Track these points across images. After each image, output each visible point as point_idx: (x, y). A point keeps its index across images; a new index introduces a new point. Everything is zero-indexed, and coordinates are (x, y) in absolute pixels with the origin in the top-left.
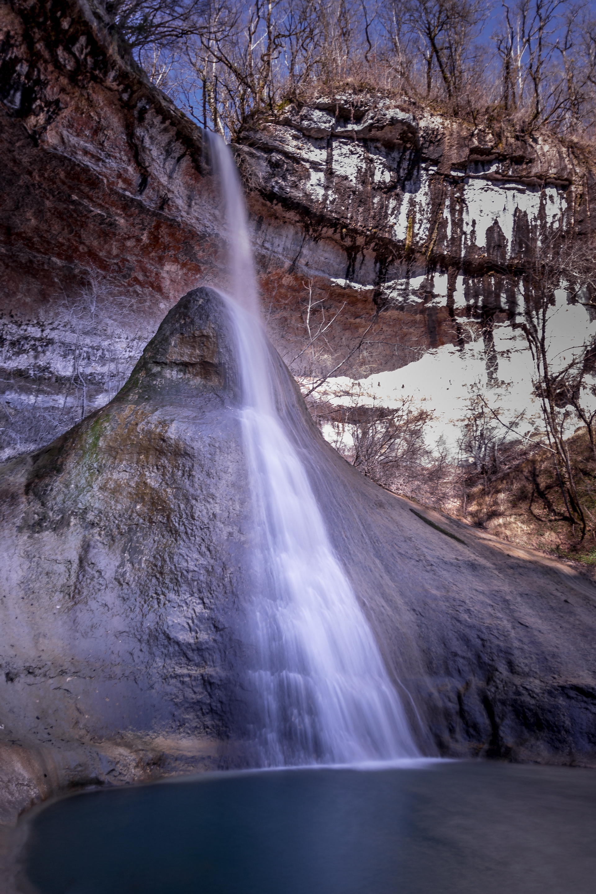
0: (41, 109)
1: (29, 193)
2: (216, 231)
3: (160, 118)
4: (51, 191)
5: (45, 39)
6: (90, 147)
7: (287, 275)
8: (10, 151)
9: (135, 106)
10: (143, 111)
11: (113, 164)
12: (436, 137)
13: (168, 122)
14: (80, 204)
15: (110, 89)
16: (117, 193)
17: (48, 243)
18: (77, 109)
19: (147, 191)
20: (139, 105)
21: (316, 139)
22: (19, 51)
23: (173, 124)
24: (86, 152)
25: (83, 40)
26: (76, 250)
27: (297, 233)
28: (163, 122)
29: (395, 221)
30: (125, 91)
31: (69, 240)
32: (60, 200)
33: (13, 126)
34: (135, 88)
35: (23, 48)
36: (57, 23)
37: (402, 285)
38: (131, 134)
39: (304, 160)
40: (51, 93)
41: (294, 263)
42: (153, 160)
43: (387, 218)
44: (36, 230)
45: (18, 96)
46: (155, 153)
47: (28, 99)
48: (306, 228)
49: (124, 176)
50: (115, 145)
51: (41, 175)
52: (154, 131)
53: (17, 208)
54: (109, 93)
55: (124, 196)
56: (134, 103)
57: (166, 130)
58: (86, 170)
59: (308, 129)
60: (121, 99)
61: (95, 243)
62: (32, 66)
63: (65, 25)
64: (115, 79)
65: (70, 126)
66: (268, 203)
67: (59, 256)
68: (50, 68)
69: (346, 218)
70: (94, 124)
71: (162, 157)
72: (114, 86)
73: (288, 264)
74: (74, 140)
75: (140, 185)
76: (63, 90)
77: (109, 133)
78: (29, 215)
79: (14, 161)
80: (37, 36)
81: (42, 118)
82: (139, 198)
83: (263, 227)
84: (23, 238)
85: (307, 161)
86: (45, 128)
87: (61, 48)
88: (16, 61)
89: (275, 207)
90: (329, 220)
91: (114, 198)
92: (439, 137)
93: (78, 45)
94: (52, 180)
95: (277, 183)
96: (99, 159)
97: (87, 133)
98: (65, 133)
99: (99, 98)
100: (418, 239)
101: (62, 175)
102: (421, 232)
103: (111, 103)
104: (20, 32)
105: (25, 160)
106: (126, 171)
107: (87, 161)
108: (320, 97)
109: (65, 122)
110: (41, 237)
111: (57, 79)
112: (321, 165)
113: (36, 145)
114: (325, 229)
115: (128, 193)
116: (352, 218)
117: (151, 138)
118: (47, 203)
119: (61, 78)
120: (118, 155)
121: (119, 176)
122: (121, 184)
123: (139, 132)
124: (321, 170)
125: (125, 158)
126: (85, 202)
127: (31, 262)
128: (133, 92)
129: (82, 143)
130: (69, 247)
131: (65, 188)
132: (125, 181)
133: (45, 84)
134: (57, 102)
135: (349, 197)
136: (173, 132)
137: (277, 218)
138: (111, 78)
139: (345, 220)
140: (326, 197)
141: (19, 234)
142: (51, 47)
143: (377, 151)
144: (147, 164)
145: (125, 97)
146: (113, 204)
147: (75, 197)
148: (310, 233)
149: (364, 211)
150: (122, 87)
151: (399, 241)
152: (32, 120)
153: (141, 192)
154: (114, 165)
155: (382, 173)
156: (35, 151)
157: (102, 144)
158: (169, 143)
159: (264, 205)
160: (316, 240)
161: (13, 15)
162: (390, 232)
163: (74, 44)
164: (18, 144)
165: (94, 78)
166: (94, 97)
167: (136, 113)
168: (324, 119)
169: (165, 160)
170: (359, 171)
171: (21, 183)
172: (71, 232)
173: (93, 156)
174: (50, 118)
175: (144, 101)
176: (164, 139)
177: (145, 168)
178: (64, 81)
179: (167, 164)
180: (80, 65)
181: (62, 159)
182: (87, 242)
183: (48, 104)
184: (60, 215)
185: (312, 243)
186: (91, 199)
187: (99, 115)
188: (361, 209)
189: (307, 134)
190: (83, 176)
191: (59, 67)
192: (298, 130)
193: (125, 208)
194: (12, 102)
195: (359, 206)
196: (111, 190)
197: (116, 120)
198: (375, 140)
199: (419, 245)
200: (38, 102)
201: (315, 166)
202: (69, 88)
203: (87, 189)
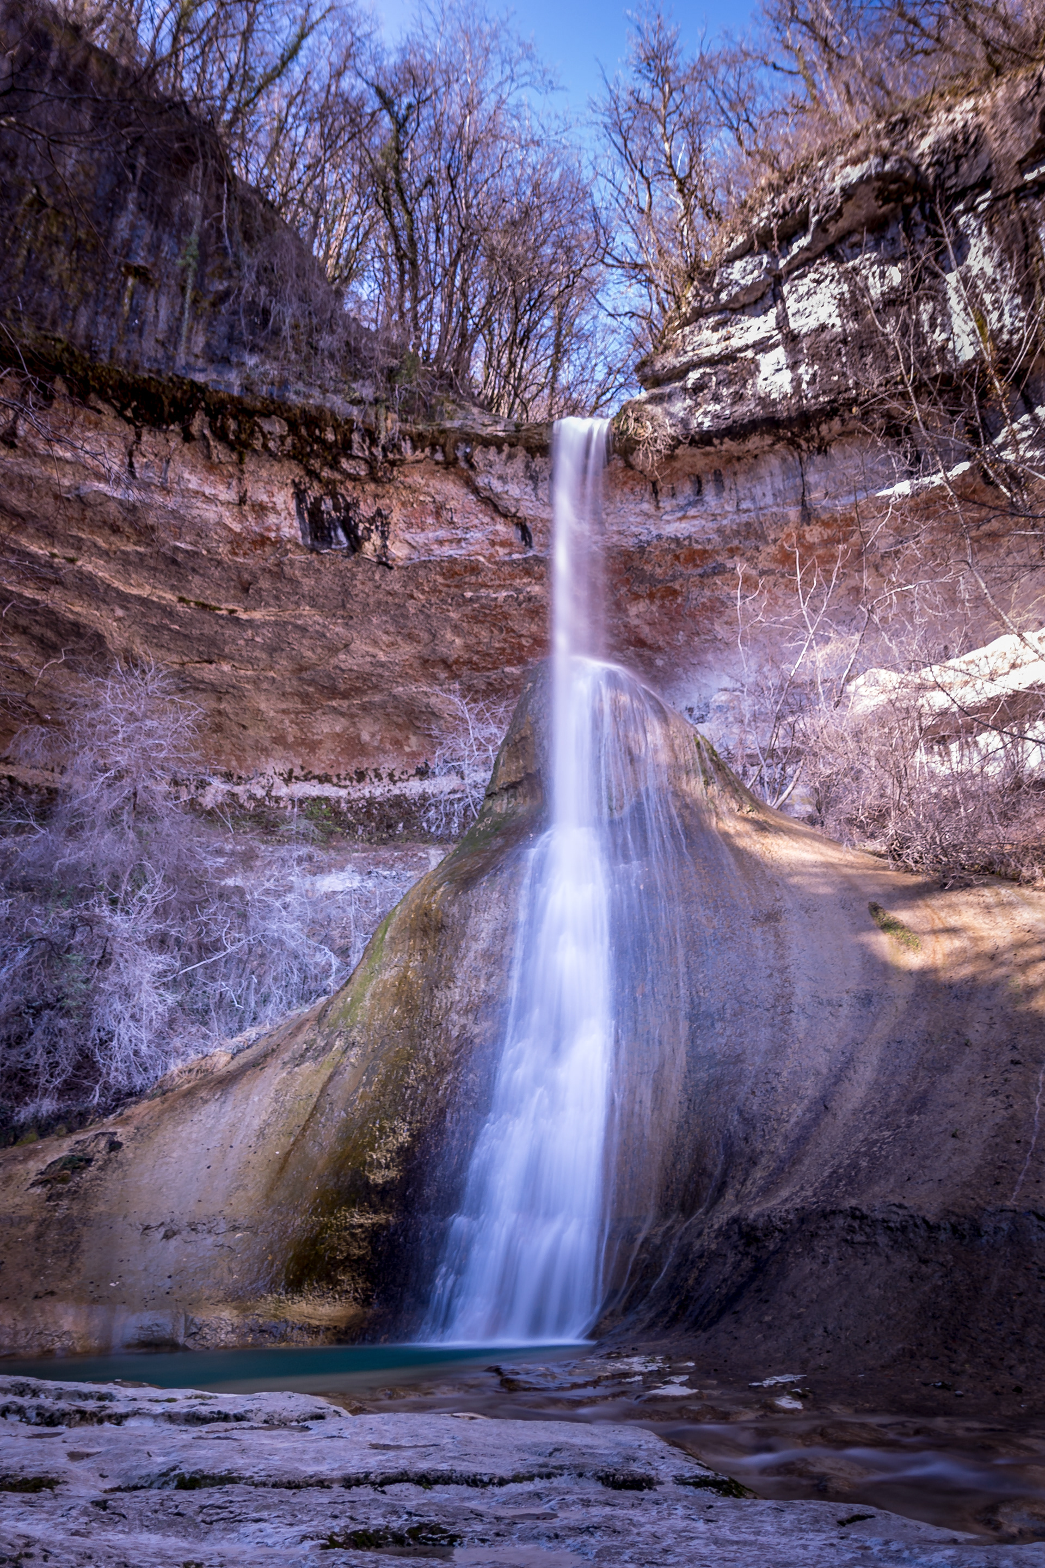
0: (369, 530)
1: (428, 616)
2: (655, 533)
3: (493, 449)
4: (444, 601)
5: (325, 464)
6: (442, 533)
7: (807, 528)
8: (378, 587)
9: (456, 459)
10: (468, 459)
11: (476, 535)
12: (966, 140)
13: (506, 448)
14: (479, 598)
15: (418, 462)
16: (504, 563)
17: (489, 655)
18: (403, 504)
19: (535, 540)
20: (460, 454)
21: (756, 302)
22: (315, 491)
23: (512, 445)
24: (441, 543)
25: (356, 437)
26: (521, 647)
27: (784, 460)
28: (500, 451)
29: (944, 336)
30: (434, 451)
31: (505, 640)
32: (459, 605)
33: (357, 564)
34: (442, 441)
35: (316, 485)
36: (322, 441)
37: (1025, 428)
38: (476, 491)
39: (740, 350)
40: (366, 509)
41: (803, 504)
42: (517, 500)
43: (925, 342)
44: (467, 647)
45: (340, 533)
46: (514, 490)
47: (350, 530)
48: (792, 443)
49: (498, 539)
50: (467, 513)
51: (423, 592)
52: (498, 469)
53: (434, 636)
54: (421, 466)
55: (513, 561)
56: (452, 457)
57: (511, 457)
58: (452, 560)
59: (733, 299)
60: (437, 463)
61: (534, 628)
62: (334, 495)
63: (330, 437)
64: (414, 448)
65: (410, 525)
66: (708, 449)
67: (509, 663)
68: (350, 485)
69: (848, 389)
70: (431, 506)
71: (529, 489)
72: (419, 455)
73: (793, 513)
74: (420, 538)
75: (523, 538)
76: (376, 496)
77: (452, 504)
78: (449, 636)
79: (389, 593)
80: (317, 466)
81: (376, 538)
82: (530, 554)
83: (727, 483)
84: (464, 663)
85: (747, 347)
86: (385, 546)
87: (343, 460)
88: (318, 501)
89: (724, 447)
90: (821, 411)
91: (506, 569)
92: (972, 138)
93: (355, 446)
94: (435, 590)
95: (706, 413)
96: (459, 541)
97: (430, 520)
98: (408, 536)
99: (417, 479)
100: (1005, 337)
101: (440, 579)
102: (1007, 320)
103: (433, 473)
104: (302, 473)
105: (397, 587)
106: (496, 533)
107: (448, 551)
108: (732, 239)
109: (403, 525)
110: (477, 652)
111: (363, 491)
112: (771, 337)
113: (391, 568)
114: (824, 428)
115: (516, 556)
116: (857, 384)
117: (500, 478)
118: (452, 614)
119: (367, 487)
120: (476, 522)
121: (493, 543)
122: (502, 551)
123: (481, 481)
124: (775, 346)
125: (486, 520)
126: (483, 592)
127: (490, 684)
128: (443, 447)
129: (431, 535)
130: (512, 648)
131: (453, 590)
132: (503, 544)
133: (356, 504)
134: (379, 513)
135: (839, 354)
136: (521, 453)
137: (739, 459)
138: (409, 451)
139: (846, 396)
140: (797, 381)
141: (456, 662)
142: (335, 466)
143: (857, 248)
144: (513, 510)
145: (439, 457)
146: (513, 577)
147: (469, 594)
148: (804, 445)
149: (875, 359)
150: (427, 450)
151: (969, 363)
152: (368, 547)
153: (529, 544)
154: (479, 535)
155: (883, 275)
156: (395, 573)
157: (452, 522)
158: (527, 467)
159: (707, 454)
160: (822, 449)
161: (286, 463)
162: (943, 360)
163: (351, 448)
164: (377, 577)
165: (393, 463)
166: (409, 480)
167: (463, 464)
168: (750, 267)
169: (535, 489)
170: (841, 300)
171: (412, 611)
172: (501, 631)
173: (451, 541)
174: (383, 532)
175: (462, 446)
176: (518, 465)
177: (514, 516)
178: (370, 487)
179: (540, 493)
180: (371, 463)
181: (424, 564)
182: (524, 632)
183: (372, 521)
184: (475, 619)
185: (818, 459)
186: (485, 585)
187: (428, 494)
188: (869, 359)
189: (737, 305)
190: (457, 568)
191: (355, 478)
192: (720, 312)
193: (528, 573)
194: (339, 543)
195: (863, 356)
196: (496, 563)
197: (451, 485)
198: (843, 237)
199: (1015, 344)
200: (361, 526)
201: (763, 346)
202: (380, 491)
203: (473, 579)
